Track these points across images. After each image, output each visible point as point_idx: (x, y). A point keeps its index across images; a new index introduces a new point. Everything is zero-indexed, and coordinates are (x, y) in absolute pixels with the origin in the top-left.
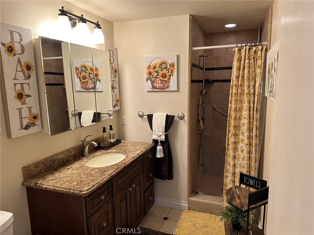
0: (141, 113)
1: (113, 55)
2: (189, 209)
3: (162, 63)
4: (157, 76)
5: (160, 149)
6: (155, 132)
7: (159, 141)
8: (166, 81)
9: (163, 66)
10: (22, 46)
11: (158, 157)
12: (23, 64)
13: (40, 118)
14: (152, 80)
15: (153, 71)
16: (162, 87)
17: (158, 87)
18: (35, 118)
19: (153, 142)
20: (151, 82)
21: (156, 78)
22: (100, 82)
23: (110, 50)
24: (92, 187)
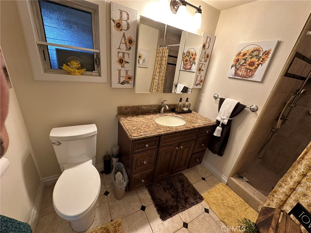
0: (216, 95)
1: (210, 41)
2: (227, 185)
3: (255, 51)
4: (244, 63)
5: (219, 130)
6: (221, 114)
7: (221, 123)
8: (251, 70)
9: (255, 53)
10: (128, 24)
11: (214, 135)
12: (127, 38)
13: (133, 79)
14: (238, 67)
15: (241, 58)
16: (245, 75)
17: (240, 75)
18: (130, 78)
19: (216, 122)
20: (235, 69)
21: (242, 65)
22: (195, 64)
23: (208, 37)
24: (140, 136)
